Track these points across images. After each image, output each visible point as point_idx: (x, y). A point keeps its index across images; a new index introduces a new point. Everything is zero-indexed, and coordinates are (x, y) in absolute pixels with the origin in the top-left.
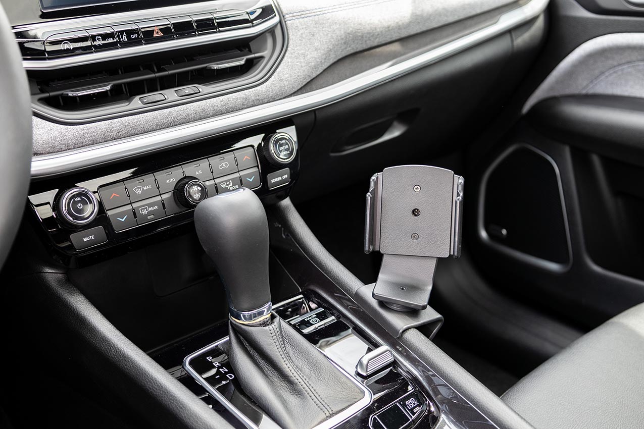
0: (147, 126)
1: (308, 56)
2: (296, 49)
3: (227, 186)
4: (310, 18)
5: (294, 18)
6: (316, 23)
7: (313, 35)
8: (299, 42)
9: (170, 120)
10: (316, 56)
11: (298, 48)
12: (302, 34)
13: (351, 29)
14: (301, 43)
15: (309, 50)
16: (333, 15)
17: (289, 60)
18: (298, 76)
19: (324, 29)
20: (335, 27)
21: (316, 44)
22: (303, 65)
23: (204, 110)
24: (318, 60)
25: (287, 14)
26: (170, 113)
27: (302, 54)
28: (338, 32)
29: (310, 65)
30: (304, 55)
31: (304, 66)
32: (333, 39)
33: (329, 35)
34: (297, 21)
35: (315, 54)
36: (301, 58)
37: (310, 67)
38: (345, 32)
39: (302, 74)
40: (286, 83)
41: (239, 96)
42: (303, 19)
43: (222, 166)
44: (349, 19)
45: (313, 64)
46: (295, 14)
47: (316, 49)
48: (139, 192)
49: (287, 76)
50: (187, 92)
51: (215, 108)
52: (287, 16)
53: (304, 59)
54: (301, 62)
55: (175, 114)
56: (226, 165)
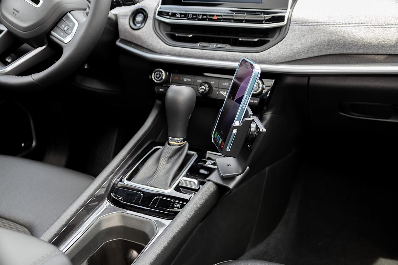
0: (195, 55)
1: (294, 46)
2: (288, 40)
3: (223, 94)
4: (307, 27)
5: (296, 24)
6: (309, 30)
7: (304, 36)
8: (292, 37)
9: (205, 55)
10: (299, 47)
11: (290, 40)
12: (296, 34)
13: (335, 38)
14: (293, 38)
15: (296, 43)
16: (324, 28)
17: (280, 45)
18: (282, 55)
19: (313, 34)
20: (322, 34)
21: (303, 41)
22: (288, 49)
23: (222, 56)
24: (301, 50)
25: (293, 22)
26: (206, 53)
27: (290, 44)
28: (323, 38)
29: (293, 51)
30: (291, 45)
31: (288, 51)
32: (317, 41)
33: (315, 38)
34: (297, 26)
35: (299, 46)
36: (288, 46)
37: (293, 52)
38: (328, 39)
39: (285, 54)
40: (272, 56)
41: (241, 55)
42: (302, 26)
43: (225, 84)
44: (336, 32)
45: (295, 51)
46: (298, 23)
47: (302, 44)
48: (185, 80)
49: (275, 52)
50: (219, 46)
51: (227, 57)
52: (292, 23)
53: (291, 47)
54: (287, 48)
55: (208, 54)
56: (227, 84)
